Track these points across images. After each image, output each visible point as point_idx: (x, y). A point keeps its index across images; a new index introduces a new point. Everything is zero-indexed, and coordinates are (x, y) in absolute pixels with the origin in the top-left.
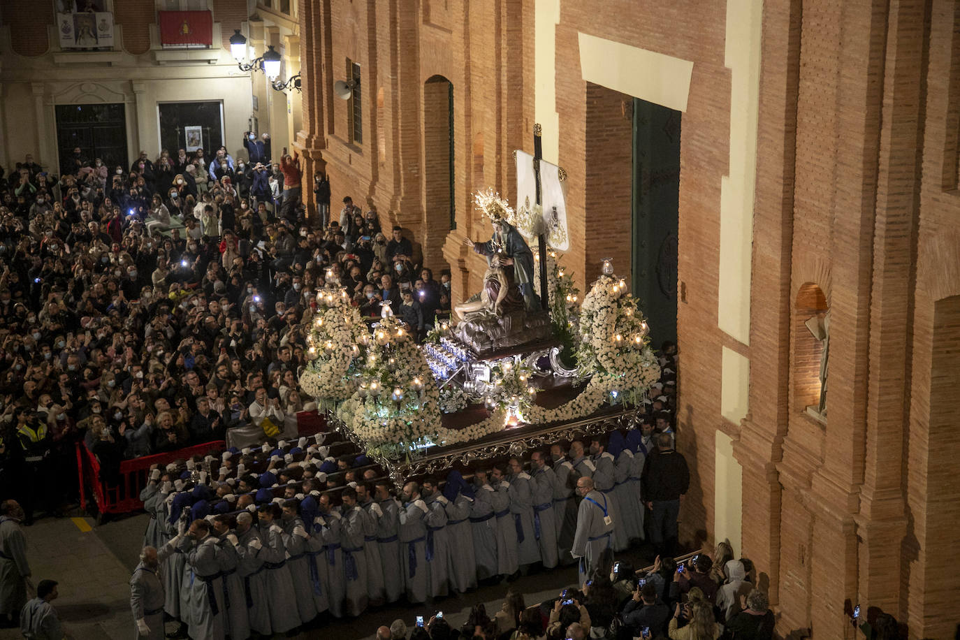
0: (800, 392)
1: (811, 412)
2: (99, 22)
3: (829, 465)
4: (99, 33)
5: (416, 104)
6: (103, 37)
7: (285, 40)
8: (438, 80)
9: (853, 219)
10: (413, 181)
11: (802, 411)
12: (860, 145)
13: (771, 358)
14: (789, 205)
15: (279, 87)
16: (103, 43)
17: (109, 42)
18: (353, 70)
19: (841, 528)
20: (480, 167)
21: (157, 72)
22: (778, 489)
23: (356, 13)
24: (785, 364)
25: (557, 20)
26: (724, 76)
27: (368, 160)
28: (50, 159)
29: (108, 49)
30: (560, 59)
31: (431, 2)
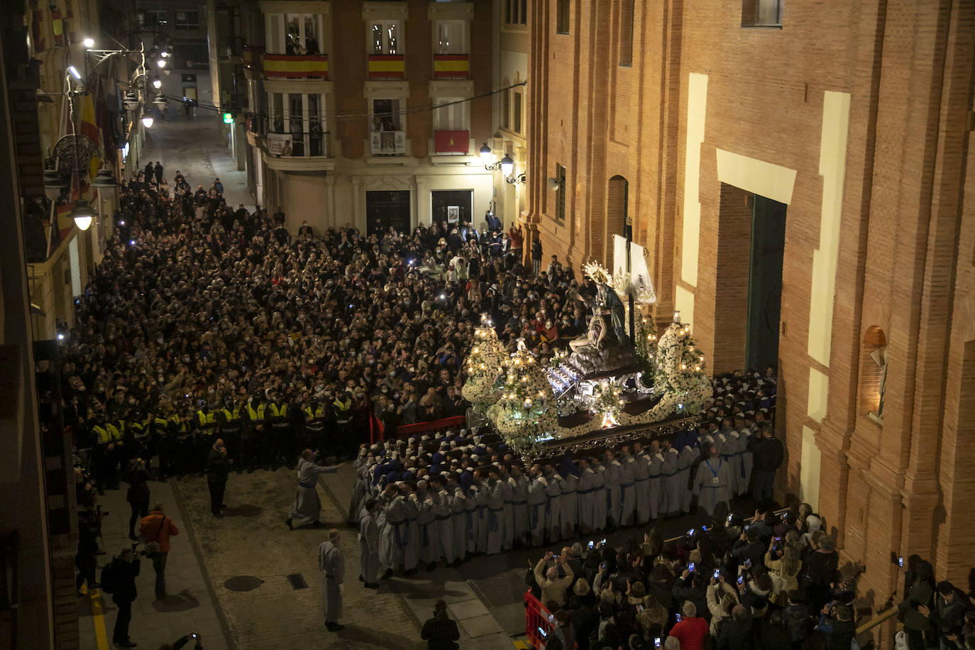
0: (864, 402)
1: (871, 415)
2: (396, 137)
3: (883, 453)
4: (397, 144)
5: (602, 193)
6: (399, 147)
7: (516, 150)
8: (618, 178)
9: (908, 283)
10: (598, 247)
11: (865, 415)
12: (915, 231)
13: (845, 377)
14: (861, 271)
15: (510, 181)
16: (398, 151)
17: (403, 151)
18: (561, 171)
19: (890, 497)
20: (644, 238)
21: (433, 170)
22: (846, 468)
23: (565, 133)
24: (855, 382)
25: (702, 140)
26: (818, 180)
27: (568, 231)
28: (361, 224)
29: (401, 155)
30: (703, 166)
31: (616, 126)
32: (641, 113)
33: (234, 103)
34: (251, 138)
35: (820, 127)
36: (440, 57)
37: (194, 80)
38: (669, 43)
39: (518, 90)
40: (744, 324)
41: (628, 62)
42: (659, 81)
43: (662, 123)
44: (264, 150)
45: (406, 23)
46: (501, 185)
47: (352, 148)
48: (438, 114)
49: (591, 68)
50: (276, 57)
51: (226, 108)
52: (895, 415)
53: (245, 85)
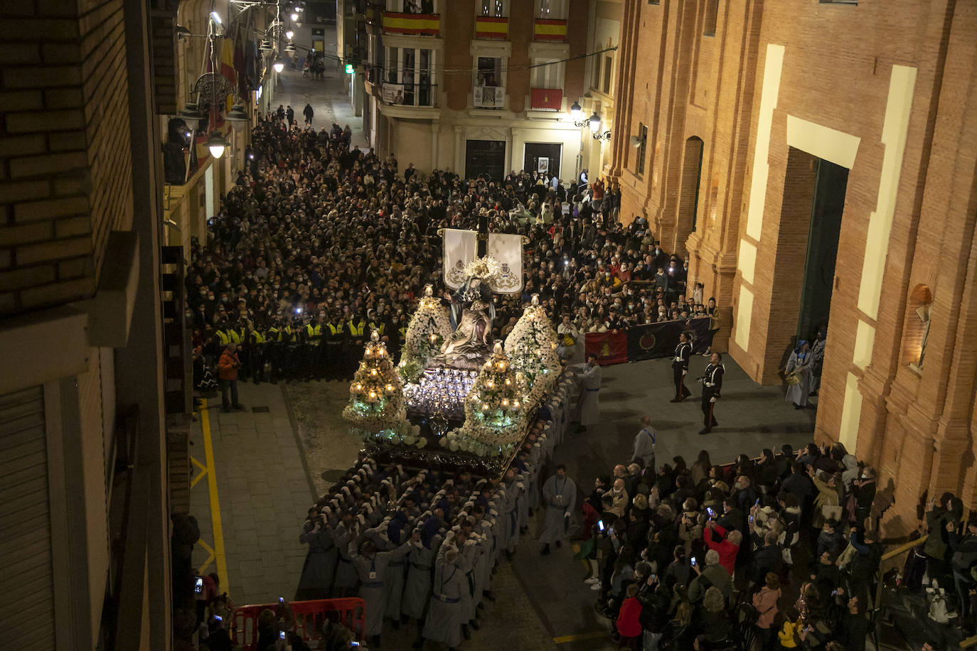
0: (907, 353)
1: (912, 366)
2: (497, 93)
3: (921, 401)
4: (496, 99)
5: (679, 152)
6: (498, 101)
7: (604, 109)
8: (695, 139)
9: (956, 246)
10: (672, 201)
11: (906, 365)
12: (967, 199)
13: (891, 329)
14: (914, 232)
15: (597, 137)
16: (497, 105)
17: (501, 105)
18: (643, 130)
19: (923, 441)
20: (715, 195)
21: (527, 123)
22: (885, 413)
23: (649, 95)
24: (899, 335)
25: (775, 106)
26: (881, 148)
27: (646, 185)
28: (460, 169)
29: (500, 109)
30: (774, 131)
31: (696, 91)
32: (720, 80)
33: (355, 56)
34: (368, 86)
35: (886, 98)
36: (540, 21)
37: (322, 34)
38: (751, 15)
39: (610, 54)
40: (801, 277)
41: (711, 32)
42: (739, 50)
43: (739, 89)
44: (379, 98)
46: (588, 141)
47: (457, 100)
48: (535, 72)
49: (677, 36)
50: (394, 14)
51: (349, 59)
52: (934, 367)
53: (366, 40)
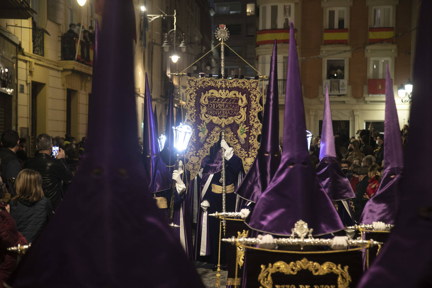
6: (342, 90)
16: (342, 93)
17: (345, 92)
21: (366, 107)
29: (344, 95)
36: (372, 29)
45: (351, 8)
47: (311, 91)
48: (371, 68)
50: (265, 31)
